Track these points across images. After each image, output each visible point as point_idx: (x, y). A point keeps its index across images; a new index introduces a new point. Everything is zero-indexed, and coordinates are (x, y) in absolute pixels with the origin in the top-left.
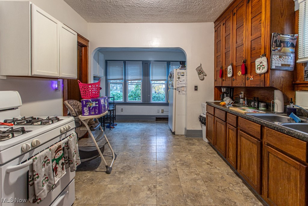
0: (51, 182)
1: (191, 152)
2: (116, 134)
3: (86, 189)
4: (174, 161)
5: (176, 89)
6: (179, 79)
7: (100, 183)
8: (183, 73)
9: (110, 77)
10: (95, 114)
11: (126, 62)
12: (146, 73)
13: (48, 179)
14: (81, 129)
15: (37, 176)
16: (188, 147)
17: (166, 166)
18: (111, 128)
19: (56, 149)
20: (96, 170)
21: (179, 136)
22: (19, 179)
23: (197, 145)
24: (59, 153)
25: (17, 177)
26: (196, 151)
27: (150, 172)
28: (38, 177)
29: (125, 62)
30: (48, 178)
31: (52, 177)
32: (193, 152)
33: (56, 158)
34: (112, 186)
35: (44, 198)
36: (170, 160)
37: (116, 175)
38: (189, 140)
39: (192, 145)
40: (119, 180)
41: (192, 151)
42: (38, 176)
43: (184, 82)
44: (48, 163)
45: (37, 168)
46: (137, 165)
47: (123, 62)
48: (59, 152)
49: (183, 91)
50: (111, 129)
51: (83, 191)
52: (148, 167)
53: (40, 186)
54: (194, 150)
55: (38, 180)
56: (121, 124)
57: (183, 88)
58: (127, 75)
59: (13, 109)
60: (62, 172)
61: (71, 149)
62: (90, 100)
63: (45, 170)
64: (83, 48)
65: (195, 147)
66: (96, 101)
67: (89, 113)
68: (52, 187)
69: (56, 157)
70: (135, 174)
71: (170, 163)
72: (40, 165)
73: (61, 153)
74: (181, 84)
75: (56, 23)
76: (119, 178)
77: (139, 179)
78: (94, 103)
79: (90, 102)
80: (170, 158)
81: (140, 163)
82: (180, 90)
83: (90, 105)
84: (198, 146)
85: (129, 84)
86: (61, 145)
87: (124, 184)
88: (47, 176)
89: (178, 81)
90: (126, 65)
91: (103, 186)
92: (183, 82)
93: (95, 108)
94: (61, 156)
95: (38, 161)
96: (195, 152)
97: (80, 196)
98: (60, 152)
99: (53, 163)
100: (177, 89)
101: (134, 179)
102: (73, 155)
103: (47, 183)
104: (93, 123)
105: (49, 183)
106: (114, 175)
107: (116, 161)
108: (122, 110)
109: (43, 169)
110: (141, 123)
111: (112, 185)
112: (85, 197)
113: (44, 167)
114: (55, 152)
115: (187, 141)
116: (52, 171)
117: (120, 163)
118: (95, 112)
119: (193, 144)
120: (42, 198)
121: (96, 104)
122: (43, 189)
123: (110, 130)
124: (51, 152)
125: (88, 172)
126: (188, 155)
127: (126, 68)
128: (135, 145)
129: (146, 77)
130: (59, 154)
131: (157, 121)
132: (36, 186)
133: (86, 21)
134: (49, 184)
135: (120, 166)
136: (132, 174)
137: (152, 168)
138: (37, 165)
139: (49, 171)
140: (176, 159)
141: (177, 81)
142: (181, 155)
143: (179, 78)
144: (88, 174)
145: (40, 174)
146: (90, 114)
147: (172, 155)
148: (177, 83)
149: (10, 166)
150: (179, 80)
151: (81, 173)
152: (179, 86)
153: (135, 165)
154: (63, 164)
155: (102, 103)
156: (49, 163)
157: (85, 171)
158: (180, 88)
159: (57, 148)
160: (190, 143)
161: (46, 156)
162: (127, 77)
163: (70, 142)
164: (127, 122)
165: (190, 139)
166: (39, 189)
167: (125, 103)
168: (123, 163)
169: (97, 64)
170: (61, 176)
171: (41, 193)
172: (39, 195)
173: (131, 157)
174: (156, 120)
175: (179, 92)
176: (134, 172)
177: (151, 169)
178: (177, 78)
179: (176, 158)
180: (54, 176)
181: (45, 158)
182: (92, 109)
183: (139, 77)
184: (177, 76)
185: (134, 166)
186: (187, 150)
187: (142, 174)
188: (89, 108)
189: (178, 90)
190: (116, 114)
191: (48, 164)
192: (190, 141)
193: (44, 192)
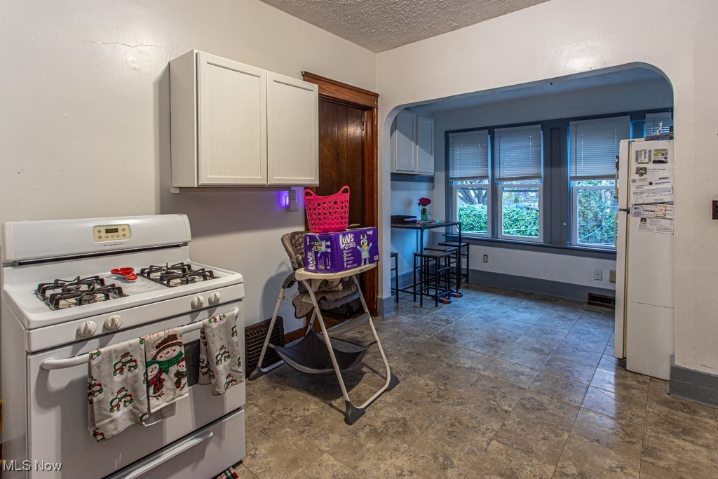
0: (138, 406)
1: (651, 460)
2: (442, 320)
3: (284, 440)
4: (553, 468)
5: (628, 211)
6: (641, 175)
7: (316, 438)
8: (664, 152)
9: (455, 173)
10: (326, 271)
11: (496, 130)
12: (555, 157)
13: (132, 399)
14: (303, 300)
15: (98, 388)
16: (649, 432)
17: (508, 472)
18: (441, 301)
19: (159, 342)
20: (334, 403)
21: (641, 379)
22: (71, 384)
23: (700, 442)
24: (169, 349)
25: (69, 381)
26: (679, 464)
27: (445, 468)
28: (100, 391)
29: (491, 130)
30: (133, 397)
31: (144, 398)
32: (661, 464)
33: (158, 359)
34: (332, 460)
35: (113, 437)
36: (539, 459)
37: (361, 433)
38: (675, 408)
39: (676, 435)
40: (355, 453)
41: (660, 459)
42: (101, 389)
43: (665, 185)
44: (133, 367)
45: (100, 372)
46: (427, 428)
47: (486, 131)
48: (171, 348)
49: (664, 218)
50: (439, 304)
51: (276, 443)
52: (450, 449)
53: (105, 410)
54: (670, 456)
55: (101, 396)
56: (473, 294)
57: (660, 207)
58: (497, 166)
59: (178, 246)
60: (175, 393)
61: (212, 346)
62: (317, 237)
63: (125, 380)
64: (366, 112)
65: (689, 446)
66: (327, 241)
67: (315, 265)
68: (141, 417)
69: (161, 357)
70: (403, 453)
71: (529, 469)
72: (107, 368)
73: (174, 350)
74: (653, 191)
75: (259, 77)
76: (361, 446)
77: (401, 475)
78: (324, 243)
79: (317, 241)
80: (544, 448)
81: (439, 427)
82: (646, 215)
83: (317, 249)
84: (707, 446)
85: (506, 189)
86: (175, 335)
87: (359, 469)
88: (129, 393)
89: (638, 183)
90: (496, 140)
91: (316, 450)
92: (661, 186)
93: (325, 254)
94: (175, 357)
95: (103, 359)
96: (668, 469)
97: (263, 451)
98: (174, 348)
99: (150, 369)
100: (632, 211)
101: (390, 469)
102: (215, 361)
103: (130, 407)
104: (336, 288)
105: (135, 407)
106: (355, 433)
107: (388, 398)
108: (486, 260)
109: (118, 378)
110: (531, 304)
111: (332, 458)
112: (269, 459)
113: (121, 373)
114: (157, 347)
115: (665, 410)
116: (145, 386)
117: (393, 404)
118: (326, 266)
119: (686, 432)
120: (107, 435)
121: (327, 247)
122: (110, 417)
123: (436, 306)
124: (142, 346)
125: (317, 400)
126: (629, 470)
127: (496, 147)
128: (466, 366)
129: (555, 170)
130: (168, 352)
131: (591, 306)
132: (95, 407)
133: (371, 49)
134: (135, 410)
135: (386, 415)
136: (396, 450)
137: (460, 459)
138: (99, 367)
139: (136, 384)
140: (566, 464)
141: (634, 181)
142: (596, 458)
143: (641, 171)
144: (313, 406)
145: (106, 386)
146: (317, 270)
147: (559, 443)
148: (633, 189)
149: (51, 359)
150: (643, 180)
151: (304, 397)
152: (640, 201)
153: (420, 428)
154: (179, 375)
155: (342, 246)
156: (135, 367)
157: (315, 395)
158: (649, 208)
159: (162, 339)
160: (672, 423)
161: (129, 353)
162: (497, 170)
163: (208, 331)
164: (493, 293)
165: (685, 405)
166: (100, 414)
167: (495, 242)
168: (398, 409)
169: (413, 143)
170: (174, 399)
171: (106, 424)
172: (101, 426)
173: (429, 399)
174: (589, 303)
175: (644, 220)
176: (404, 447)
177: (456, 462)
178: (633, 170)
179: (569, 459)
180: (148, 396)
181: (124, 356)
182: (321, 257)
183: (531, 171)
184: (634, 165)
185: (418, 430)
186: (639, 447)
187: (420, 462)
188: (316, 253)
189: (637, 214)
190: (470, 268)
191: (132, 369)
192: (680, 416)
193: (114, 423)
